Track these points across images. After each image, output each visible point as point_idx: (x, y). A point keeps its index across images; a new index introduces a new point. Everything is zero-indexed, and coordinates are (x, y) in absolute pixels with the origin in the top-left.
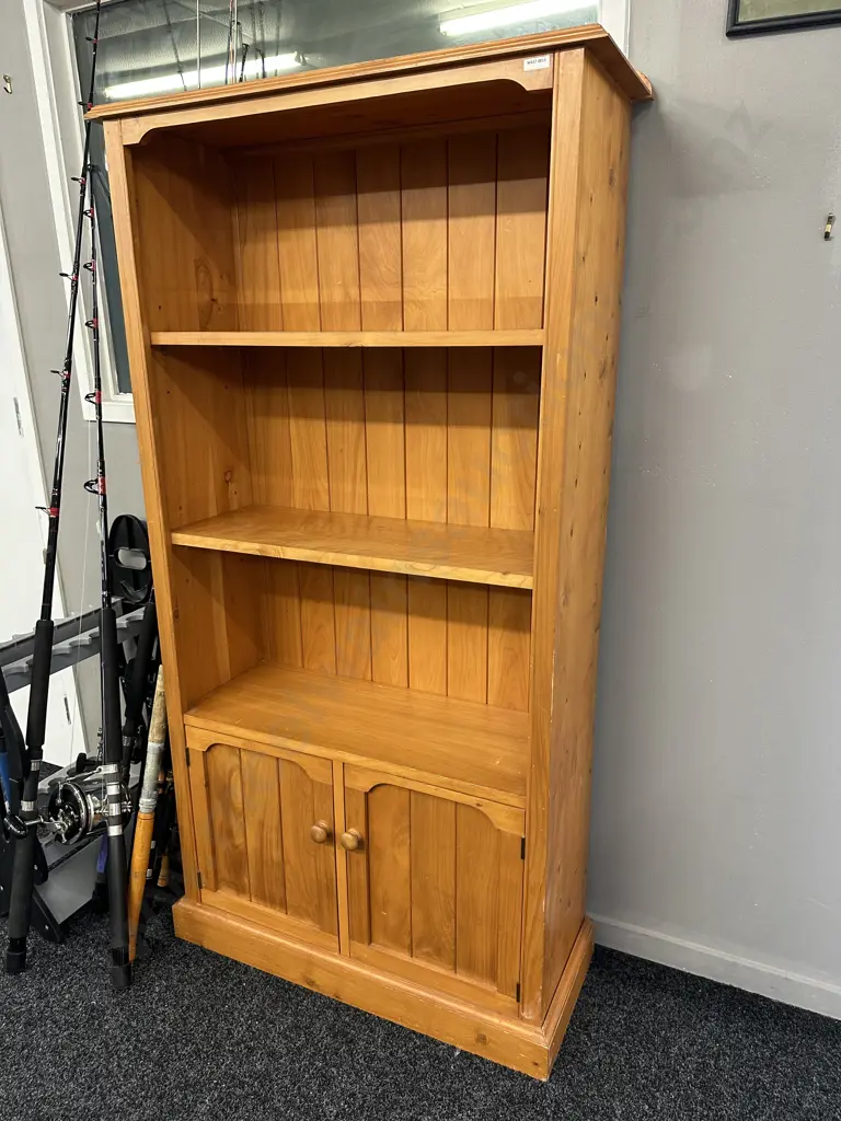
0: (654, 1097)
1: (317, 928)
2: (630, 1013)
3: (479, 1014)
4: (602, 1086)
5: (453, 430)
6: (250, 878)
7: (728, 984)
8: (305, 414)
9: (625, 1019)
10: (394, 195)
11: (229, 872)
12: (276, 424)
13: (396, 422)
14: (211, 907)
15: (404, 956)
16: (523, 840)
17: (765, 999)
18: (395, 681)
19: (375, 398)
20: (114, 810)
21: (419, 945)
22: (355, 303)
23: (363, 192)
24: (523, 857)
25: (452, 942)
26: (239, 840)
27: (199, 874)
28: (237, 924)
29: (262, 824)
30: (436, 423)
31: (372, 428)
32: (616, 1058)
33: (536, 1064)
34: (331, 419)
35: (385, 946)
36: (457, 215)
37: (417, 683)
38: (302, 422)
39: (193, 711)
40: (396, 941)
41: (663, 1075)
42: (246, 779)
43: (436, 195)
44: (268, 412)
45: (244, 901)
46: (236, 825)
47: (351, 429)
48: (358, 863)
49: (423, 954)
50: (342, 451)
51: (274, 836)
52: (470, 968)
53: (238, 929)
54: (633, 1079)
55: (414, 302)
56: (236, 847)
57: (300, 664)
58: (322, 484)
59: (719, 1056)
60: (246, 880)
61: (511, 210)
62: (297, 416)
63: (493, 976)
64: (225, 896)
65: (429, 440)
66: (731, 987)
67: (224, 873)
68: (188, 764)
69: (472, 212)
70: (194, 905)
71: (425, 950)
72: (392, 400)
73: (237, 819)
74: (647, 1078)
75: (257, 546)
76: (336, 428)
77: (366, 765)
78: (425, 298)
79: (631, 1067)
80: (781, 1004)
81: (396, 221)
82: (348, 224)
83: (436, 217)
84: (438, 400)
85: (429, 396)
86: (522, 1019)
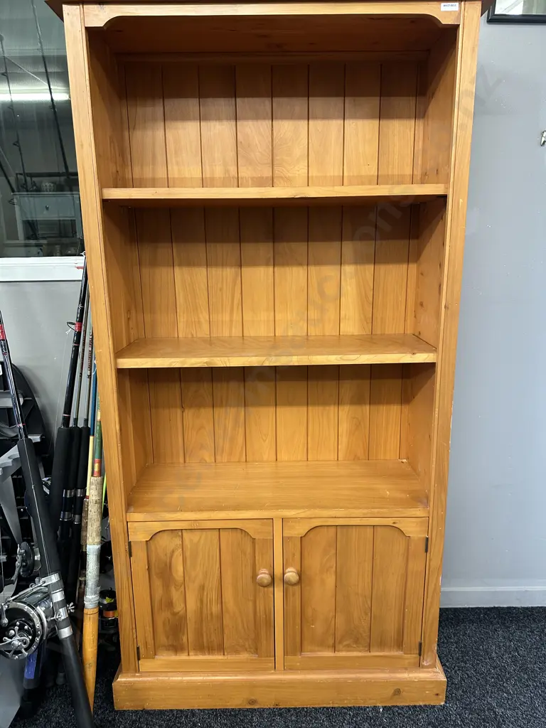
0: (504, 687)
1: (255, 657)
2: (456, 643)
3: (393, 675)
4: (474, 692)
5: (313, 269)
6: (189, 636)
7: (492, 606)
8: (189, 263)
9: (456, 647)
10: (267, 102)
11: (168, 638)
12: (163, 274)
13: (267, 264)
14: (149, 673)
15: (329, 654)
16: (427, 539)
17: (515, 608)
18: (265, 457)
19: (249, 249)
20: (62, 614)
21: (340, 642)
22: (233, 178)
23: (240, 97)
24: (426, 551)
25: (367, 630)
26: (179, 607)
27: (138, 648)
28: (180, 678)
29: (202, 588)
30: (300, 264)
31: (247, 271)
32: (469, 673)
33: (437, 695)
34: (211, 265)
35: (311, 651)
36: (316, 118)
37: (283, 456)
38: (185, 270)
39: (132, 509)
40: (322, 644)
41: (499, 672)
42: (188, 554)
43: (299, 104)
44: (154, 263)
45: (183, 657)
46: (176, 595)
47: (229, 272)
48: (294, 595)
49: (345, 646)
50: (221, 290)
51: (214, 595)
52: (382, 645)
53: (181, 682)
54: (487, 681)
55: (281, 177)
56: (175, 614)
57: (181, 460)
58: (204, 316)
59: (517, 649)
60: (185, 639)
61: (355, 117)
62: (180, 265)
63: (399, 644)
64: (165, 658)
65: (294, 277)
66: (494, 607)
67: (162, 639)
68: (130, 555)
69: (326, 117)
70: (134, 676)
71: (345, 643)
72: (264, 249)
73: (177, 590)
74: (493, 677)
75: (205, 360)
76: (216, 272)
77: (302, 515)
78: (290, 175)
79: (480, 675)
80: (524, 608)
81: (269, 119)
82: (228, 119)
83: (300, 118)
84: (300, 247)
85: (294, 245)
86: (424, 667)
